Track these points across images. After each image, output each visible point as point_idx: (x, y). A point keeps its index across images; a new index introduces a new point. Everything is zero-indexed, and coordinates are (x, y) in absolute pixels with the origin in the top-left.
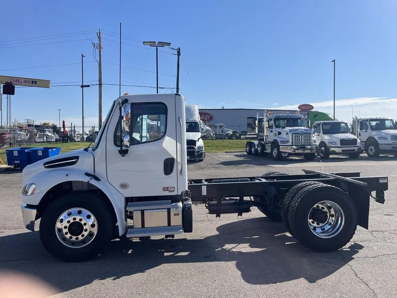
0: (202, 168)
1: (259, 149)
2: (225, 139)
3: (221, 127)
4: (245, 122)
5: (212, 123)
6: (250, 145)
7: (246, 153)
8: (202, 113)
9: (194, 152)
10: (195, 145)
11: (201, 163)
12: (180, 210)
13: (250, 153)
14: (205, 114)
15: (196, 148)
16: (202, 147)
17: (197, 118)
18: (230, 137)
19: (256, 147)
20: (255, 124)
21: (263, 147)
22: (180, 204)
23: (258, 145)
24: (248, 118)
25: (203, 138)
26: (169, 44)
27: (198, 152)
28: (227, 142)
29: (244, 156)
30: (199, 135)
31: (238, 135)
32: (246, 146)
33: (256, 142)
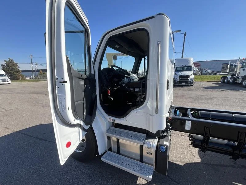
0: (192, 90)
1: (231, 80)
2: (207, 75)
3: (205, 69)
4: (221, 66)
5: (200, 68)
6: (225, 78)
7: (221, 83)
8: (195, 64)
9: (188, 81)
10: (189, 78)
11: (191, 87)
12: (153, 150)
13: (223, 82)
14: (197, 64)
15: (189, 79)
16: (193, 79)
17: (192, 64)
18: (210, 74)
19: (229, 79)
20: (227, 67)
21: (235, 79)
22: (155, 142)
23: (230, 79)
24: (223, 64)
25: (194, 74)
26: (180, 31)
27: (190, 81)
28: (208, 76)
29: (220, 84)
30: (192, 72)
31: (215, 73)
32: (221, 79)
33: (229, 77)
